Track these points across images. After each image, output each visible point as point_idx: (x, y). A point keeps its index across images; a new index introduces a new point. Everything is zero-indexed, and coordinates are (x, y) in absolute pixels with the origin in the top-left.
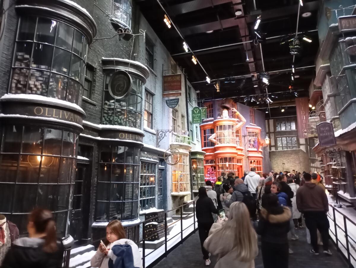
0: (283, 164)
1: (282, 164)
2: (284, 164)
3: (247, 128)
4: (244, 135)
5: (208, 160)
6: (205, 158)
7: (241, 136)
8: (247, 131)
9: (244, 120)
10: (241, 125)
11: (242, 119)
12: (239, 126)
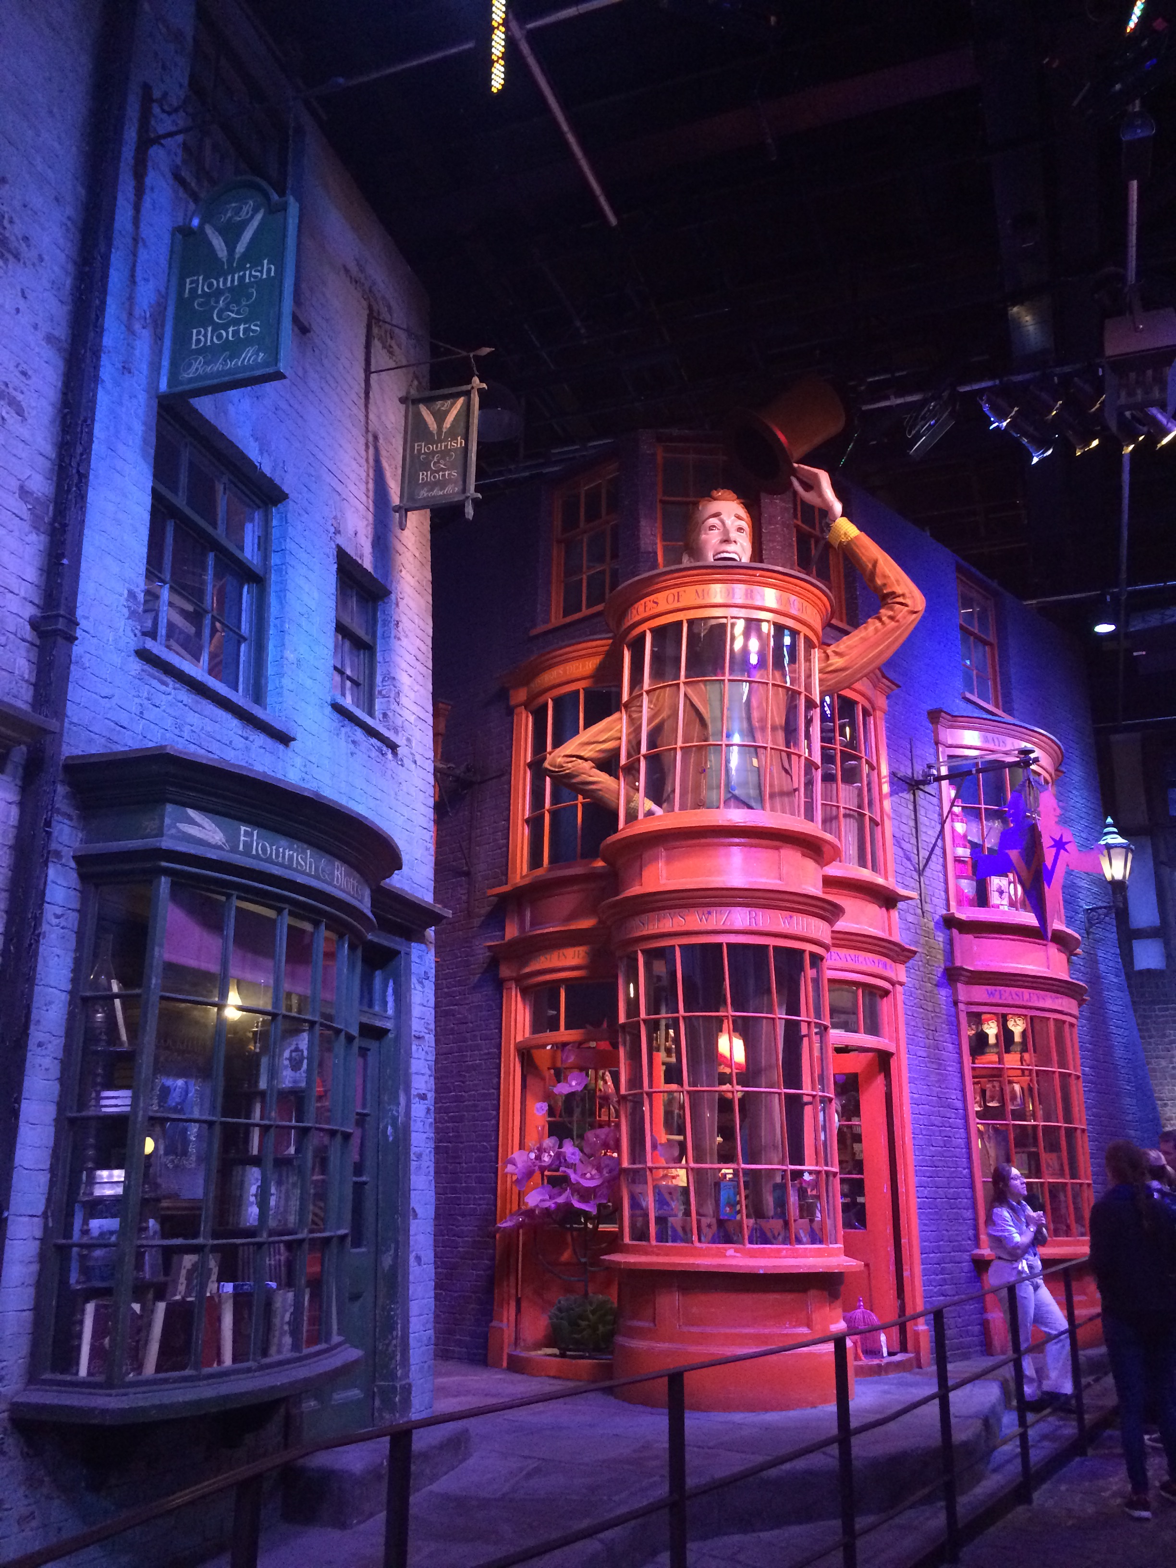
3: (935, 716)
4: (909, 773)
5: (553, 988)
6: (527, 970)
7: (884, 770)
8: (937, 743)
9: (903, 595)
10: (877, 644)
11: (885, 585)
12: (854, 653)
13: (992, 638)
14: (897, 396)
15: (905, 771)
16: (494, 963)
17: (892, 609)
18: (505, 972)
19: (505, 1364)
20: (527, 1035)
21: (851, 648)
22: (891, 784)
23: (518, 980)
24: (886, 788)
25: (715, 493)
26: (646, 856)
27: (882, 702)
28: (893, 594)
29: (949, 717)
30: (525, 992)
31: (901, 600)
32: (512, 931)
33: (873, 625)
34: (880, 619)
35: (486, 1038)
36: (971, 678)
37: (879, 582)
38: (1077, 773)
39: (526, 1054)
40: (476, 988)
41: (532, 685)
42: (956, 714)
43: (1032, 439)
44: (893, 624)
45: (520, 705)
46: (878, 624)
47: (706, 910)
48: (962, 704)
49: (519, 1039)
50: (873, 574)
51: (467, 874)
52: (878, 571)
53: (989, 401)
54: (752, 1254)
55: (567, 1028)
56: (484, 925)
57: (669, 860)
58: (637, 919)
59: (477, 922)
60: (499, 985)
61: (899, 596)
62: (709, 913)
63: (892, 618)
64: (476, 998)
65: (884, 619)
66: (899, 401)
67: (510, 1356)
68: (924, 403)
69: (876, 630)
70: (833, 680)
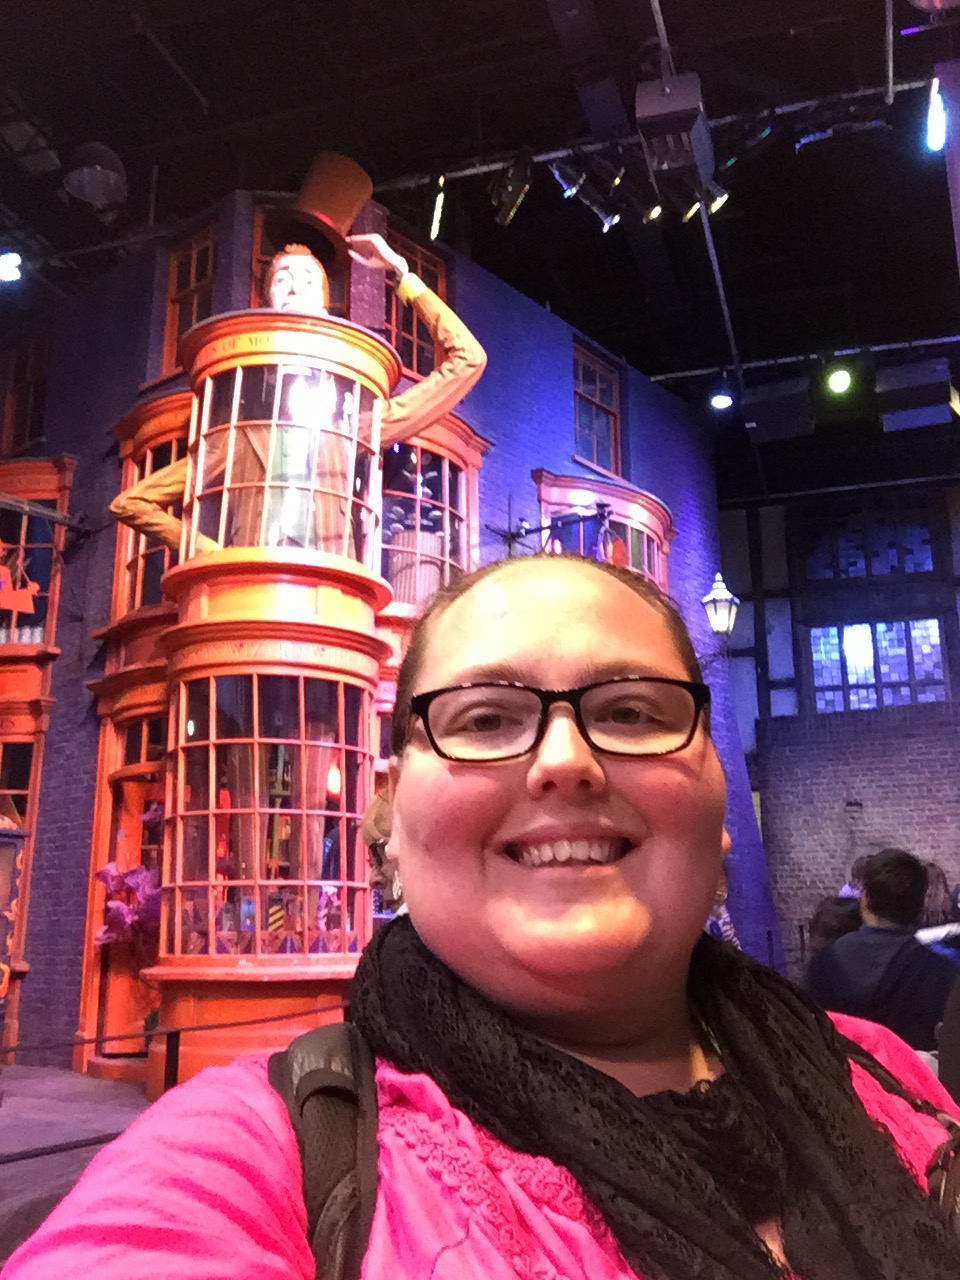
0: (850, 804)
1: (839, 806)
2: (859, 805)
3: (537, 476)
4: (506, 528)
5: (136, 723)
6: (117, 706)
7: (475, 522)
8: (540, 500)
9: (463, 350)
10: (435, 396)
11: (446, 339)
12: (415, 404)
13: (615, 408)
14: (483, 163)
15: (502, 524)
16: (95, 702)
17: (452, 362)
18: (102, 709)
19: (85, 1069)
20: (119, 767)
21: (411, 399)
22: (482, 534)
23: (112, 716)
24: (475, 539)
25: (289, 248)
26: (192, 593)
27: (476, 458)
28: (453, 349)
29: (552, 477)
30: (118, 727)
31: (461, 354)
32: (111, 669)
33: (435, 376)
34: (441, 372)
35: (86, 773)
36: (591, 444)
37: (441, 336)
38: (695, 536)
39: (117, 785)
40: (83, 724)
41: (136, 437)
42: (558, 473)
43: (601, 206)
44: (451, 376)
45: (128, 457)
46: (439, 376)
47: (239, 642)
48: (572, 466)
49: (112, 771)
50: (436, 328)
51: (81, 619)
52: (440, 327)
53: (558, 169)
54: (262, 963)
55: (148, 760)
56: (92, 666)
57: (212, 595)
58: (179, 652)
59: (86, 664)
60: (97, 721)
61: (458, 350)
62: (241, 645)
63: (451, 371)
64: (82, 735)
65: (445, 372)
66: (485, 169)
67: (89, 1062)
68: (505, 170)
69: (437, 383)
70: (395, 430)
